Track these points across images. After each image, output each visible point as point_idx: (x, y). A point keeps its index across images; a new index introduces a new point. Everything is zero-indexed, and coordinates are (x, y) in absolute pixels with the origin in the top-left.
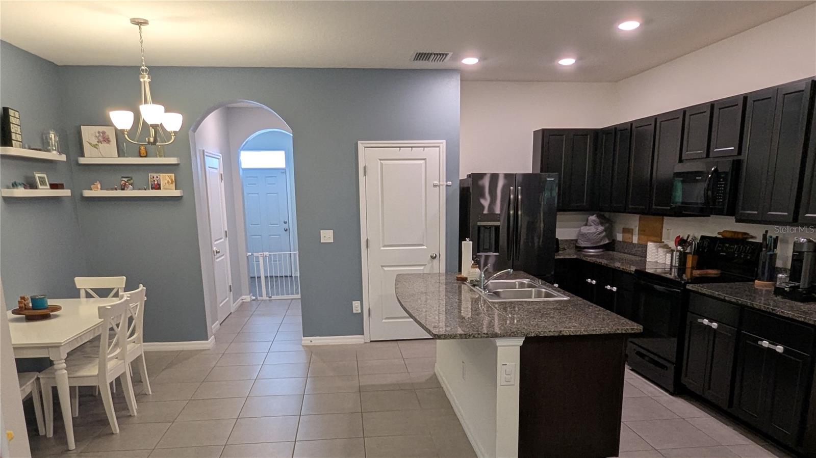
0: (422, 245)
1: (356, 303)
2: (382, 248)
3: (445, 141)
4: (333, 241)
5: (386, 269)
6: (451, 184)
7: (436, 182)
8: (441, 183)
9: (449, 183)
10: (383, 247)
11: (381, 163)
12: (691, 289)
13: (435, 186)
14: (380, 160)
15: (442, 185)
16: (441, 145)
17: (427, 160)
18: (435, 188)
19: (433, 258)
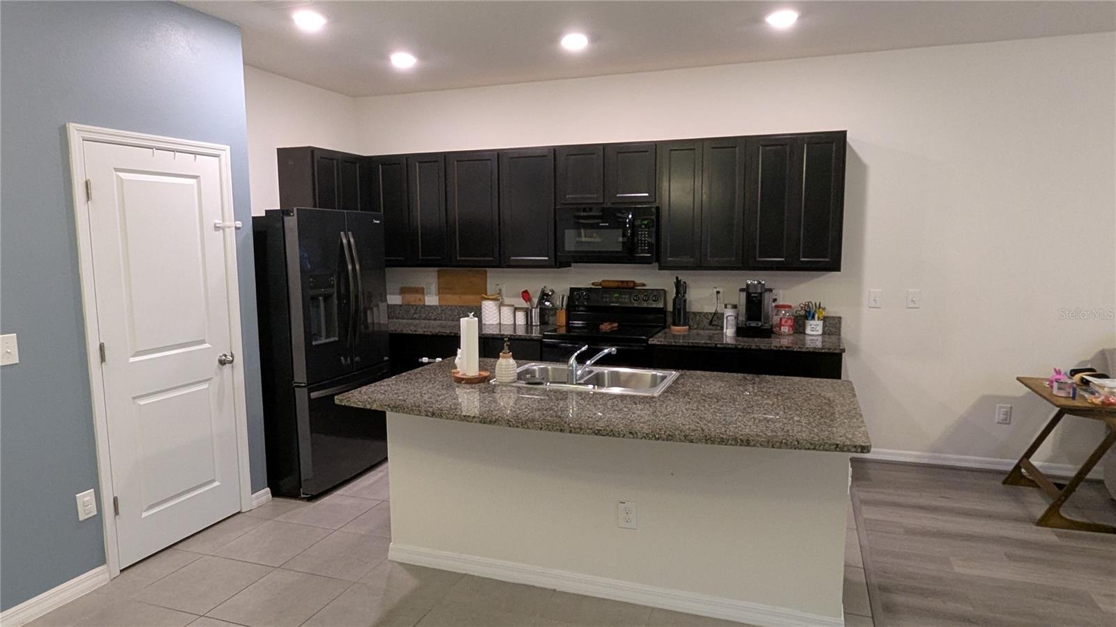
0: (203, 342)
1: (84, 496)
2: (132, 360)
3: (229, 147)
4: (17, 361)
5: (142, 402)
6: (240, 226)
7: (218, 221)
8: (228, 223)
9: (239, 224)
10: (134, 356)
11: (118, 176)
12: (657, 343)
13: (217, 228)
14: (117, 170)
15: (229, 227)
16: (223, 154)
17: (201, 178)
18: (217, 233)
19: (222, 363)
